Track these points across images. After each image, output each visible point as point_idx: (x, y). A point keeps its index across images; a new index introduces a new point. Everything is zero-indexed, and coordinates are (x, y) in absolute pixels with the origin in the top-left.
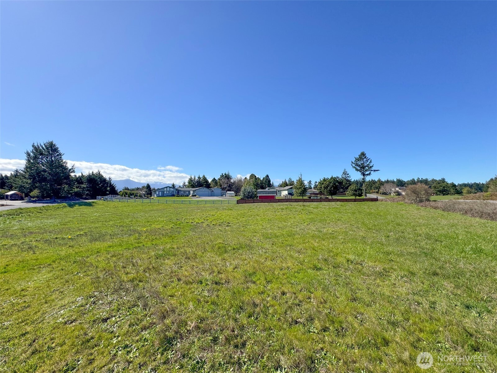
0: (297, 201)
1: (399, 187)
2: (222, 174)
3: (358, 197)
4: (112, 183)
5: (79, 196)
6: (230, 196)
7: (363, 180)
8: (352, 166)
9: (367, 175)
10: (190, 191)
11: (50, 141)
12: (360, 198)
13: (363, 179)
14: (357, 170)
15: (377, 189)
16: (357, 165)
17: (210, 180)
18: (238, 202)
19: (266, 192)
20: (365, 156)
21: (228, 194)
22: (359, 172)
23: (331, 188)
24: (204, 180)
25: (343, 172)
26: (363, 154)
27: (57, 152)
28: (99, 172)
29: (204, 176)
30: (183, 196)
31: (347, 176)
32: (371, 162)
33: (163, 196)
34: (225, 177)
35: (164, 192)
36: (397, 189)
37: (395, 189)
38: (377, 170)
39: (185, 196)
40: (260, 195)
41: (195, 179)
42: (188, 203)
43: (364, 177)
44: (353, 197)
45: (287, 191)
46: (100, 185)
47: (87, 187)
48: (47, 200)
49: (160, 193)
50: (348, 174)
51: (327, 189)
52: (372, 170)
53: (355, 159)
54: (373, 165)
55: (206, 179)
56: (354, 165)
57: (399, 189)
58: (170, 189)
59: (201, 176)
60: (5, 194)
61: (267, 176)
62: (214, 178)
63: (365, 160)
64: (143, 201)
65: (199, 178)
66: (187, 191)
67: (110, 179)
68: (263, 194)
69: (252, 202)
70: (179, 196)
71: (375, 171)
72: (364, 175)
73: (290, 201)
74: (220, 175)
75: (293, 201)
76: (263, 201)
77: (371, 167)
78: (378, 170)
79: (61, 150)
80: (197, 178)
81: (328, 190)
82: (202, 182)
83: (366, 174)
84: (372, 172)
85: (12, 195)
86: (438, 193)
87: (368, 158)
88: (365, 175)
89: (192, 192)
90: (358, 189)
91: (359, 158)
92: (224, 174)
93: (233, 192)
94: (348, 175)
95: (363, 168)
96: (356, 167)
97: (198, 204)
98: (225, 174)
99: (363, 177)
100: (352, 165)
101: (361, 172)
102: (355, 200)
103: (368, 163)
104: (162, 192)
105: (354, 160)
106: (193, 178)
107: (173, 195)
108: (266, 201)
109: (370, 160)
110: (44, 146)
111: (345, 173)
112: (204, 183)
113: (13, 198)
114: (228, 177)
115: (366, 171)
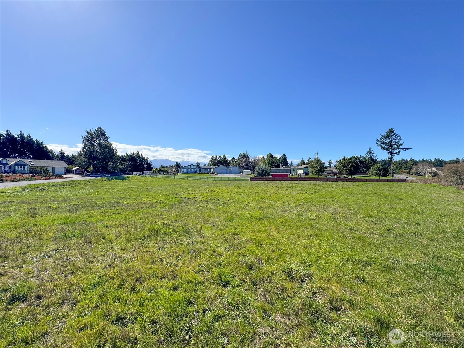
0: (310, 179)
1: (437, 168)
2: (241, 153)
3: (382, 178)
4: (149, 162)
5: (123, 171)
6: (247, 173)
9: (396, 153)
10: (210, 169)
11: (99, 127)
12: (385, 178)
13: (390, 158)
14: (383, 148)
15: (408, 170)
16: (383, 143)
17: (229, 159)
18: (251, 180)
19: (279, 171)
20: (393, 133)
21: (244, 171)
22: (385, 150)
23: (351, 167)
24: (224, 158)
25: (368, 150)
26: (391, 131)
27: (105, 136)
28: (139, 152)
29: (224, 155)
30: (204, 173)
31: (372, 155)
32: (400, 139)
33: (187, 173)
34: (243, 156)
35: (188, 169)
36: (435, 169)
37: (431, 170)
38: (408, 149)
39: (206, 173)
40: (274, 173)
41: (216, 158)
42: (205, 179)
43: (391, 156)
44: (377, 177)
45: (303, 170)
46: (139, 163)
47: (129, 165)
48: (98, 175)
49: (185, 170)
50: (374, 153)
51: (346, 168)
52: (401, 149)
53: (381, 137)
54: (403, 142)
55: (226, 158)
56: (379, 143)
57: (437, 170)
58: (193, 167)
59: (222, 156)
60: (72, 169)
61: (284, 155)
62: (234, 157)
63: (393, 137)
64: (168, 177)
65: (220, 157)
66: (208, 169)
67: (147, 158)
68: (277, 172)
69: (265, 179)
70: (200, 173)
71: (405, 149)
72: (391, 154)
73: (303, 179)
74: (239, 155)
75: (307, 179)
76: (276, 179)
77: (400, 145)
78: (410, 149)
79: (107, 134)
80: (218, 157)
81: (348, 170)
82: (222, 161)
83: (394, 152)
84: (401, 150)
85: (76, 170)
87: (397, 136)
88: (393, 154)
89: (212, 170)
90: (382, 169)
91: (387, 135)
92: (242, 154)
93: (250, 170)
94: (374, 155)
95: (391, 146)
96: (383, 145)
97: (214, 180)
98: (244, 154)
100: (377, 144)
101: (388, 150)
102: (377, 181)
103: (397, 141)
104: (186, 169)
105: (379, 138)
106: (215, 157)
107: (196, 172)
108: (279, 179)
109: (399, 137)
110: (95, 132)
111: (370, 152)
112: (224, 161)
113: (76, 172)
114: (245, 156)
115: (395, 149)
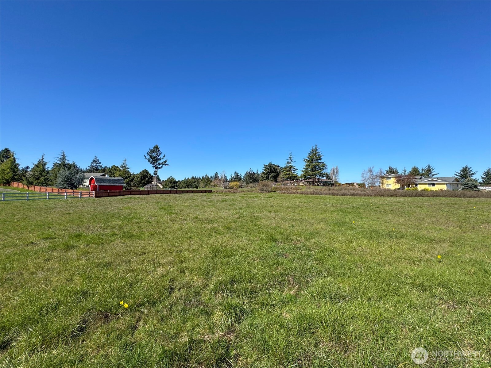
7: (155, 173)
8: (145, 158)
14: (151, 163)
16: (151, 157)
18: (98, 195)
20: (158, 149)
26: (157, 147)
32: (164, 156)
53: (150, 150)
54: (167, 159)
56: (148, 157)
63: (158, 153)
71: (165, 165)
72: (156, 168)
77: (166, 162)
78: (168, 165)
86: (187, 187)
87: (161, 152)
91: (153, 150)
95: (156, 160)
99: (155, 170)
100: (145, 156)
103: (160, 157)
105: (148, 151)
109: (163, 154)
115: (159, 164)
